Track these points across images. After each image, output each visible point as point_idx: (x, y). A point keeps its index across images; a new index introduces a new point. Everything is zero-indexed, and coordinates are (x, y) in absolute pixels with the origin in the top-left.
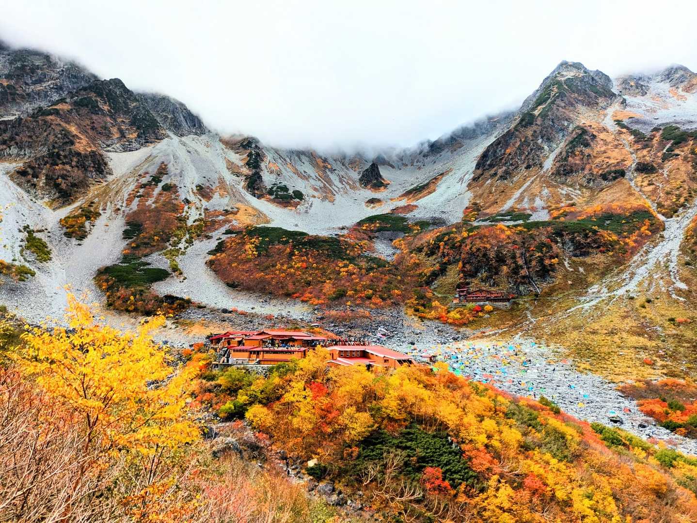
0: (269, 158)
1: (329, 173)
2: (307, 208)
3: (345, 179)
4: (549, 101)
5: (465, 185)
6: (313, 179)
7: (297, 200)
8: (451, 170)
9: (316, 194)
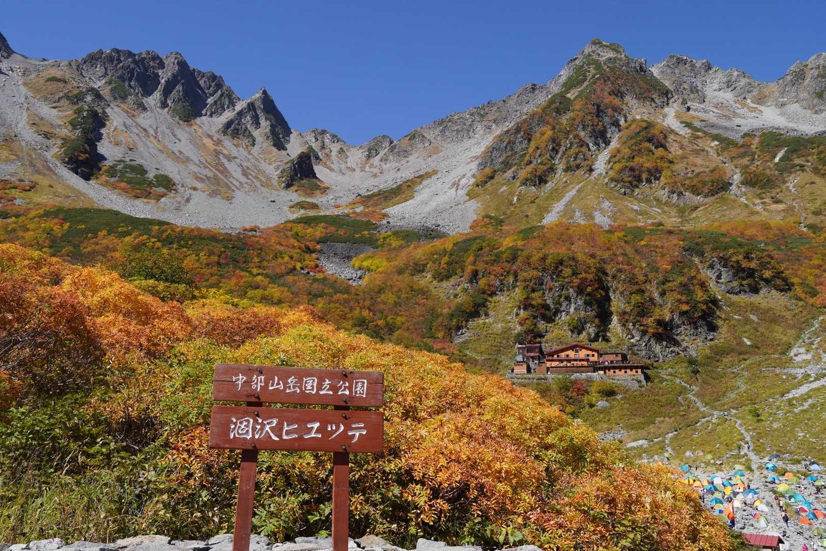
0: (115, 124)
1: (224, 161)
2: (179, 203)
3: (252, 173)
4: (586, 83)
5: (462, 192)
6: (195, 164)
7: (161, 190)
8: (435, 172)
9: (199, 185)
